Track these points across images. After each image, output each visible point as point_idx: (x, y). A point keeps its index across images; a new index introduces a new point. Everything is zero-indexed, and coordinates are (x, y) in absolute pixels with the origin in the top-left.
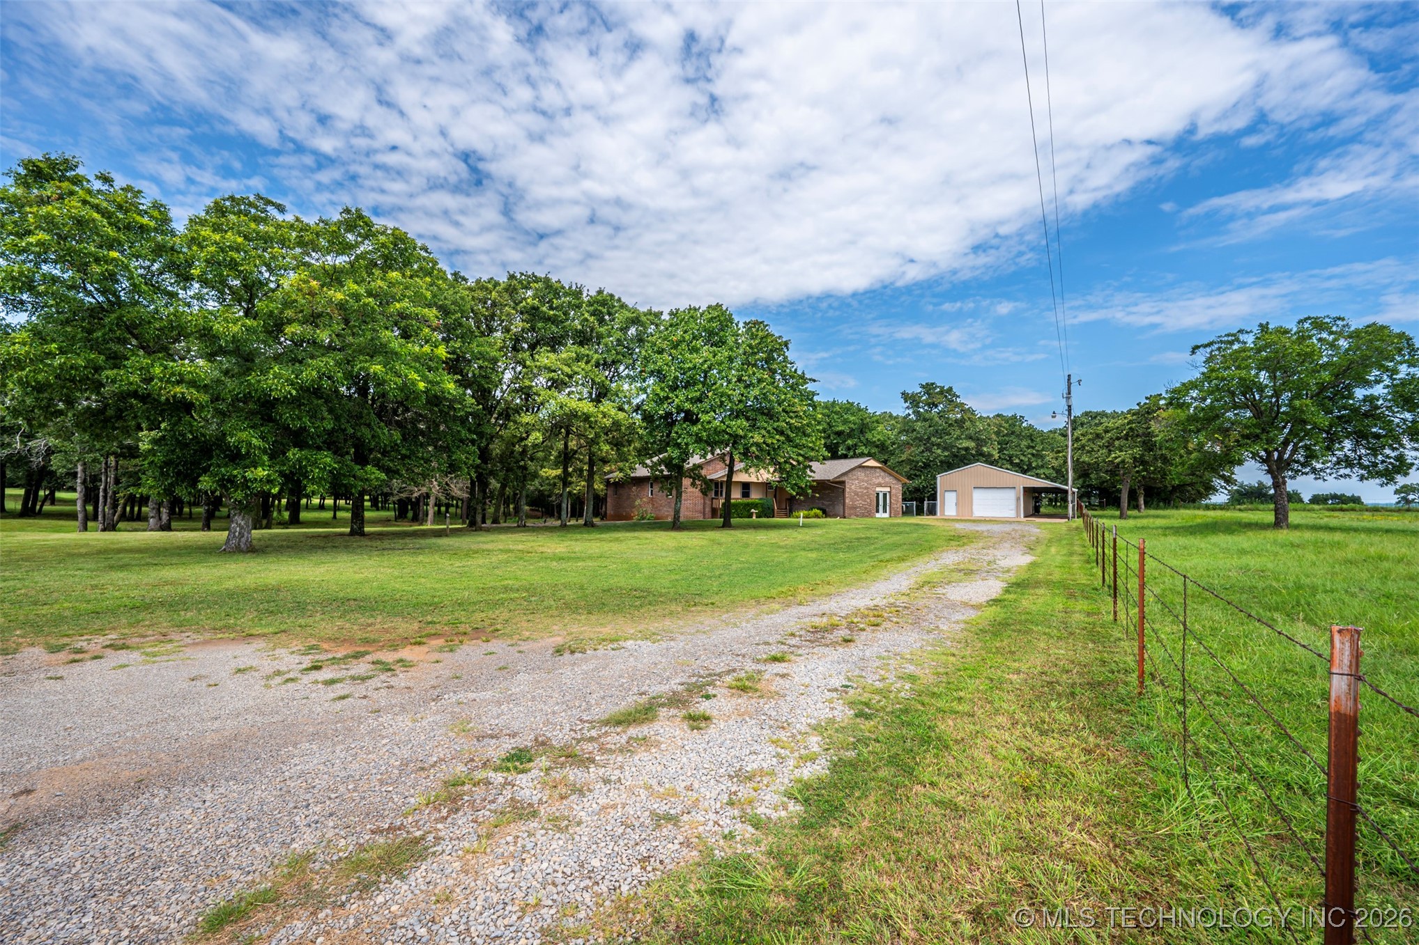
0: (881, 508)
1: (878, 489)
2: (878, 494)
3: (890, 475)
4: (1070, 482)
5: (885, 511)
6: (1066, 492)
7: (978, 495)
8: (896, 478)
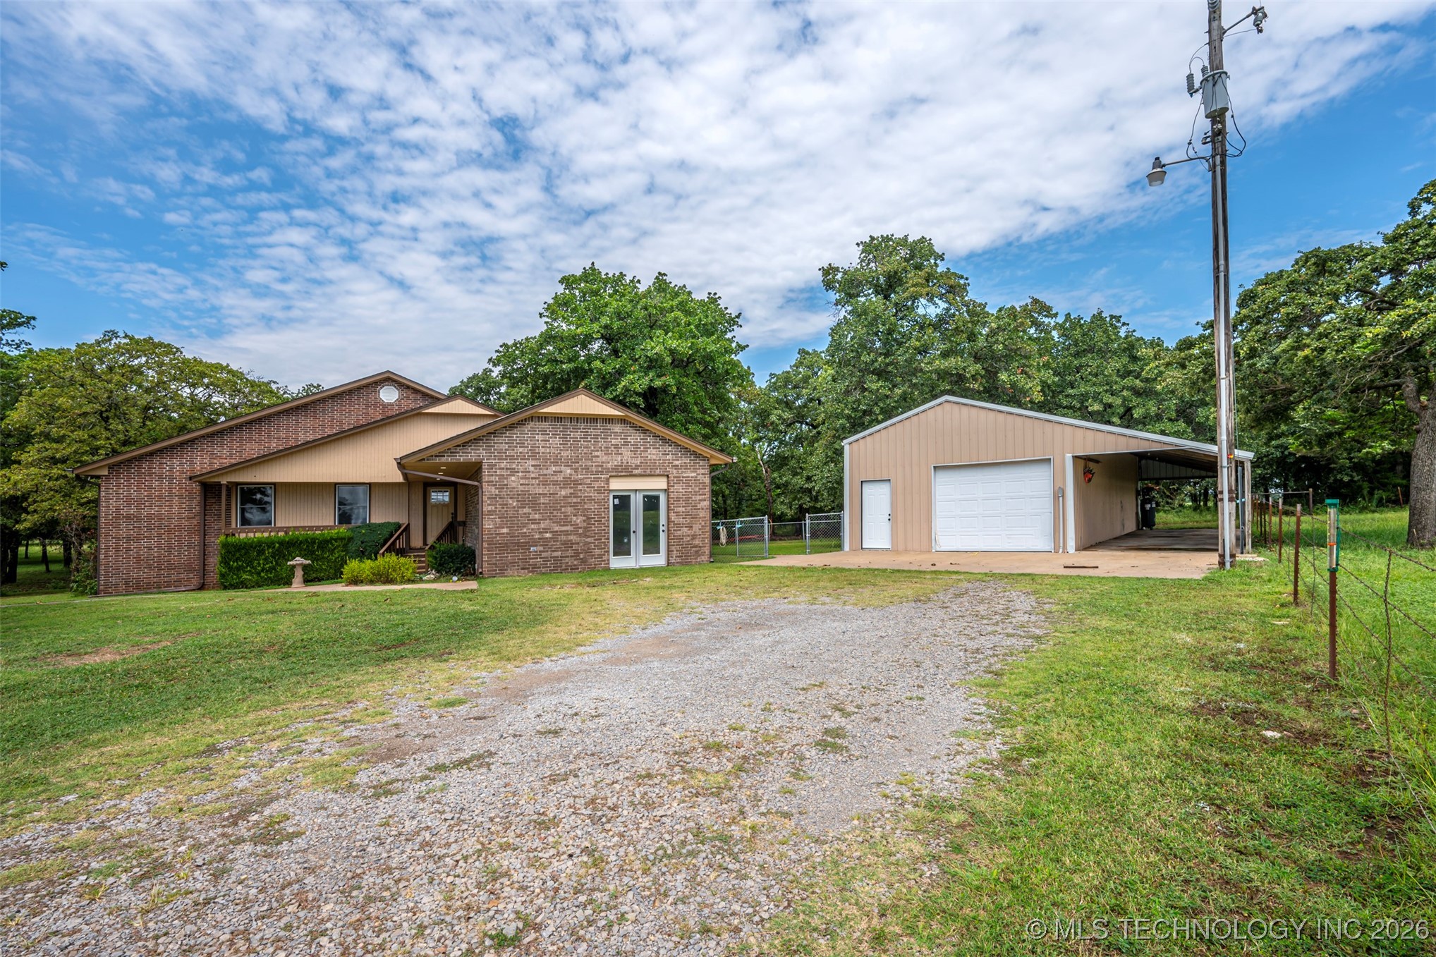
0: (637, 541)
1: (617, 485)
2: (623, 503)
3: (665, 440)
4: (1223, 437)
5: (651, 544)
6: (1208, 467)
7: (946, 489)
8: (686, 450)
